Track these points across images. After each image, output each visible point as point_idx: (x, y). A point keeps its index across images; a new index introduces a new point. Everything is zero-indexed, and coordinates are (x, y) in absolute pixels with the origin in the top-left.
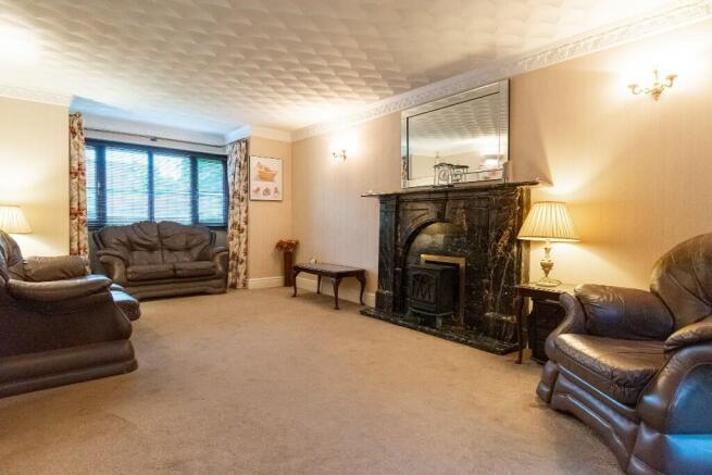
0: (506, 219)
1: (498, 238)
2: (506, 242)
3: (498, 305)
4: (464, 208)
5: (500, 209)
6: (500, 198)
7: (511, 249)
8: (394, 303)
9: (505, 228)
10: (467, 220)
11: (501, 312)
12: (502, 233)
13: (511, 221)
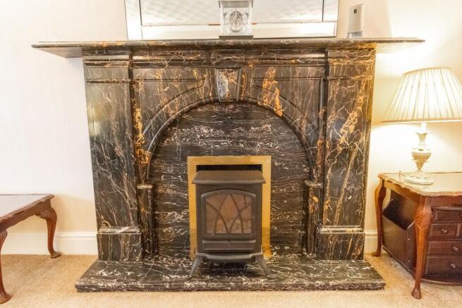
0: (354, 95)
1: (340, 123)
2: (352, 128)
3: (337, 215)
4: (276, 79)
5: (344, 80)
6: (346, 62)
7: (359, 137)
8: (143, 245)
9: (352, 107)
10: (282, 96)
11: (343, 222)
12: (346, 116)
13: (361, 98)
